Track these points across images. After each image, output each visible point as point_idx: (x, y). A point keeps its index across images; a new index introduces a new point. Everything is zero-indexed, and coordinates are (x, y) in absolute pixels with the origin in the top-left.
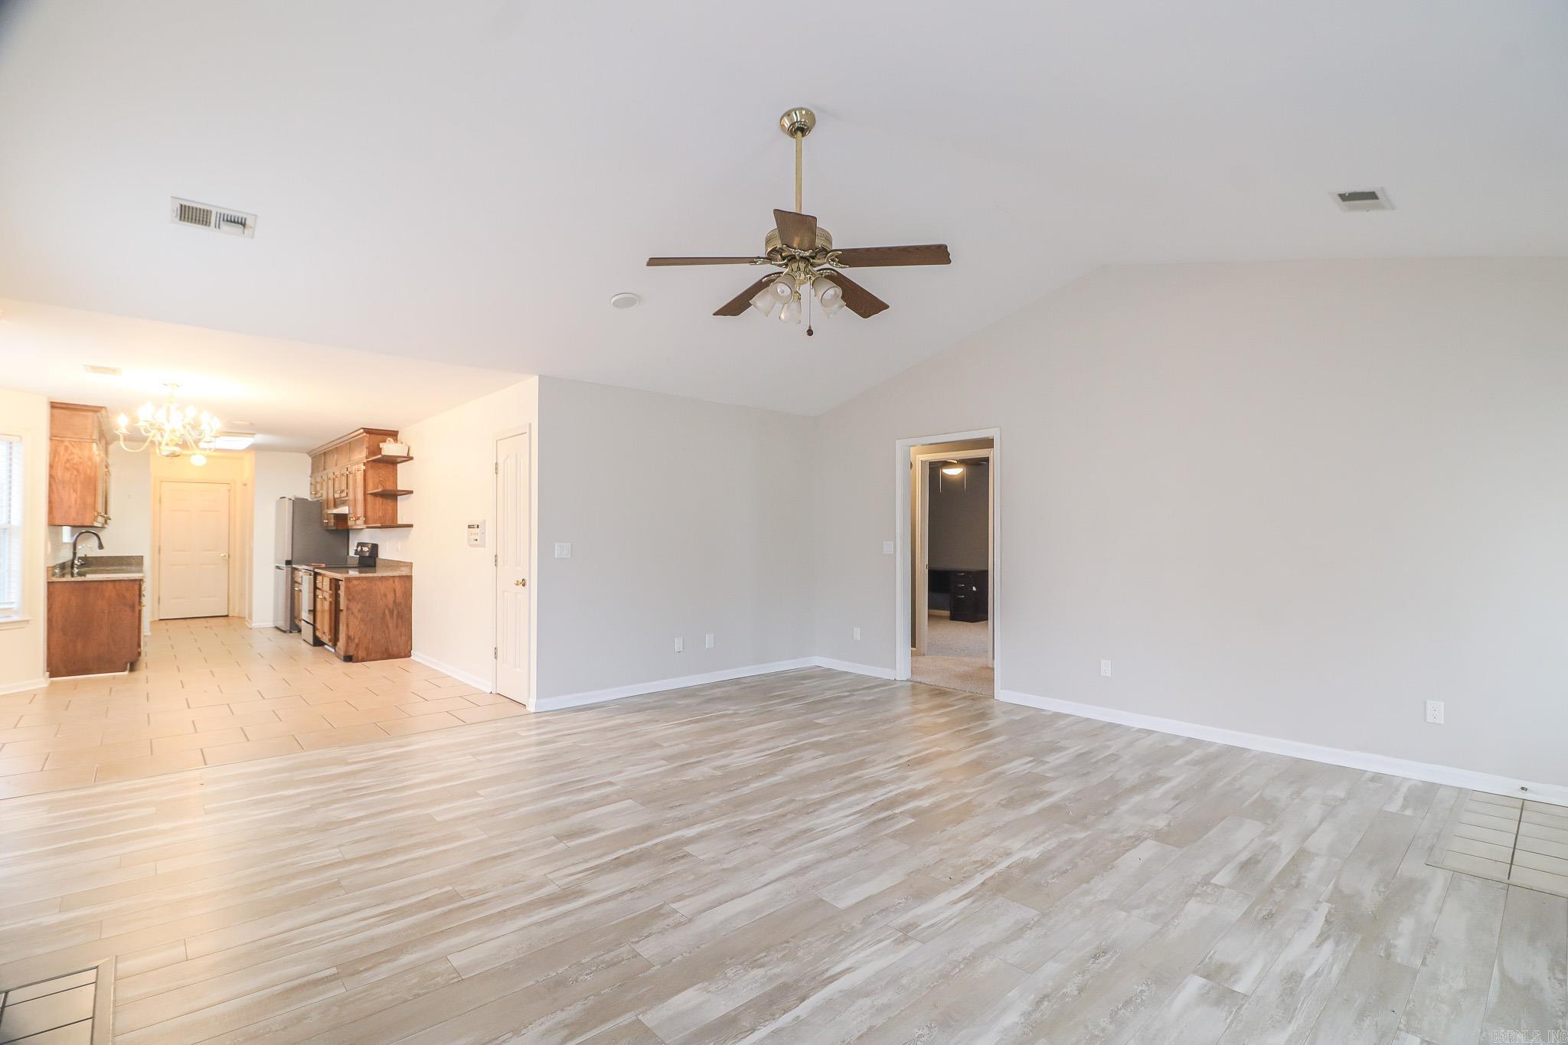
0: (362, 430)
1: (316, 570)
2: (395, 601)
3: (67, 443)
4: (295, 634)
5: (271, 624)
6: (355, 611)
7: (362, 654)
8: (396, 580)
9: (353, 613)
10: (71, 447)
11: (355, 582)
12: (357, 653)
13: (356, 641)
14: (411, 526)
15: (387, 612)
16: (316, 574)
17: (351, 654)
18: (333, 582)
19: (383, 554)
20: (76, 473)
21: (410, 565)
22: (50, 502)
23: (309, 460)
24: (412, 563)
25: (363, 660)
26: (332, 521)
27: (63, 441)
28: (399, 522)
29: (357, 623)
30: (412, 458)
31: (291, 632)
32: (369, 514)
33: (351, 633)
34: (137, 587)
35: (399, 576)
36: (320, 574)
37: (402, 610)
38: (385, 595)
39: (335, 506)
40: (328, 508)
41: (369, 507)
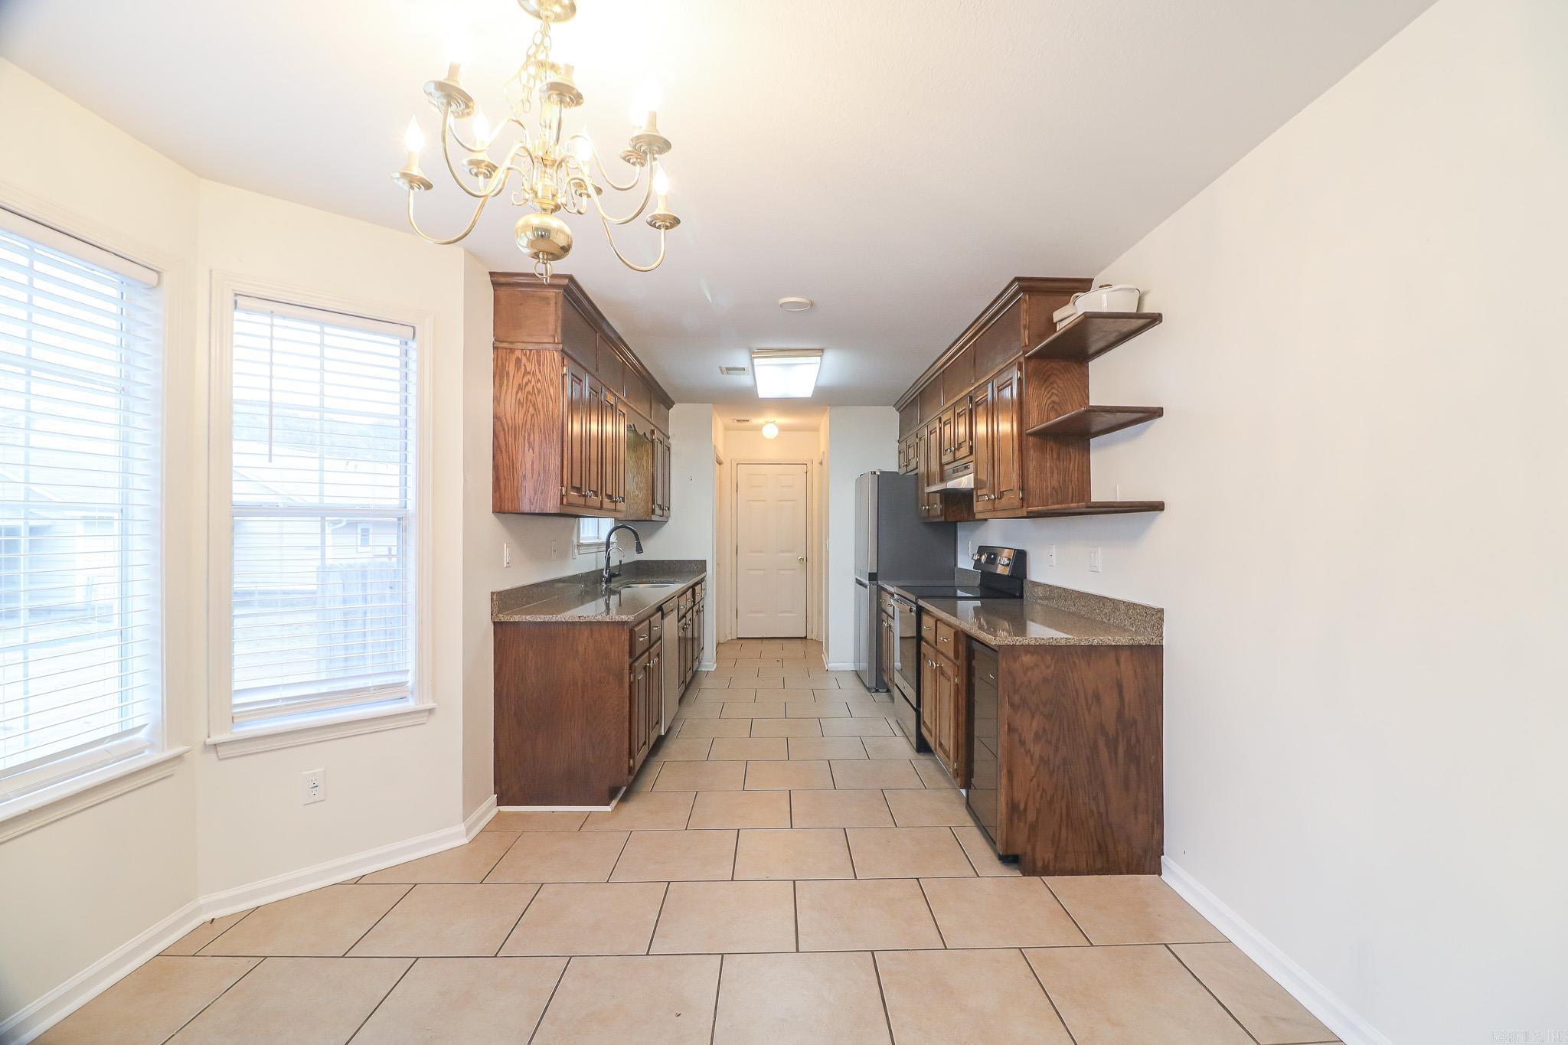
0: (1015, 286)
1: (921, 602)
2: (1120, 714)
3: (518, 354)
4: (883, 696)
5: (850, 666)
6: (1029, 737)
7: (1044, 853)
8: (1124, 656)
9: (1022, 743)
10: (524, 360)
11: (1027, 659)
12: (1033, 849)
13: (1031, 816)
14: (1158, 507)
15: (1101, 742)
16: (920, 610)
17: (1019, 851)
18: (963, 639)
19: (1039, 572)
20: (532, 410)
21: (1155, 617)
22: (496, 468)
23: (892, 417)
24: (1161, 611)
25: (1046, 871)
26: (938, 507)
27: (512, 351)
28: (1097, 496)
29: (1033, 769)
30: (1155, 319)
31: (877, 691)
32: (1033, 483)
33: (1019, 796)
34: (625, 637)
35: (1131, 647)
36: (928, 613)
37: (1138, 740)
38: (1097, 697)
39: (942, 480)
40: (928, 485)
41: (1032, 465)
